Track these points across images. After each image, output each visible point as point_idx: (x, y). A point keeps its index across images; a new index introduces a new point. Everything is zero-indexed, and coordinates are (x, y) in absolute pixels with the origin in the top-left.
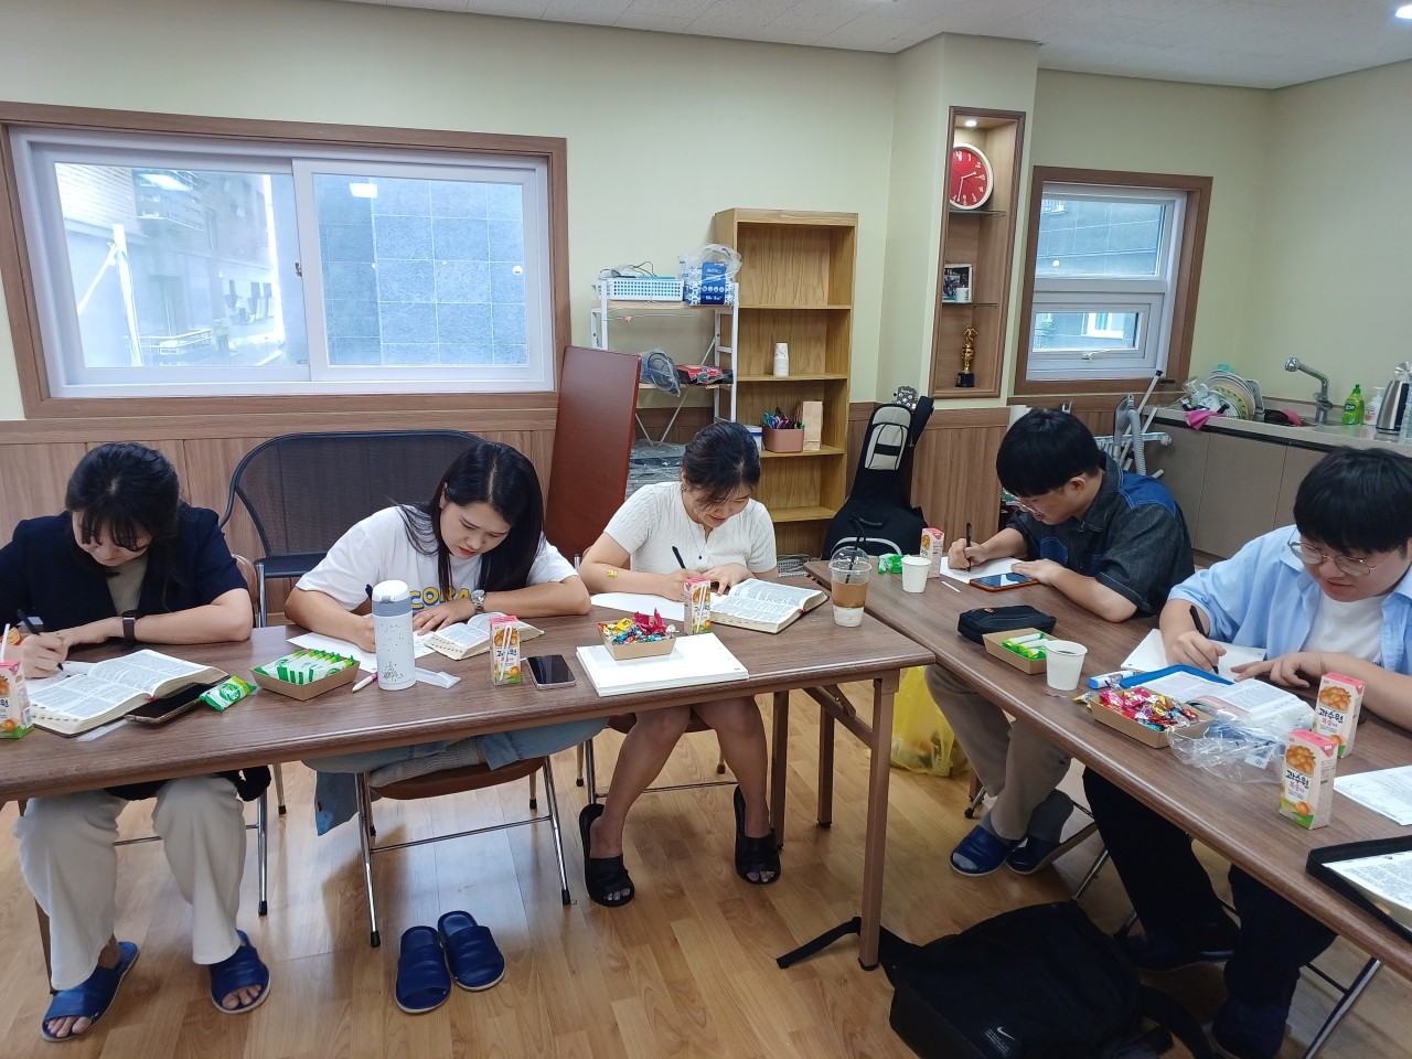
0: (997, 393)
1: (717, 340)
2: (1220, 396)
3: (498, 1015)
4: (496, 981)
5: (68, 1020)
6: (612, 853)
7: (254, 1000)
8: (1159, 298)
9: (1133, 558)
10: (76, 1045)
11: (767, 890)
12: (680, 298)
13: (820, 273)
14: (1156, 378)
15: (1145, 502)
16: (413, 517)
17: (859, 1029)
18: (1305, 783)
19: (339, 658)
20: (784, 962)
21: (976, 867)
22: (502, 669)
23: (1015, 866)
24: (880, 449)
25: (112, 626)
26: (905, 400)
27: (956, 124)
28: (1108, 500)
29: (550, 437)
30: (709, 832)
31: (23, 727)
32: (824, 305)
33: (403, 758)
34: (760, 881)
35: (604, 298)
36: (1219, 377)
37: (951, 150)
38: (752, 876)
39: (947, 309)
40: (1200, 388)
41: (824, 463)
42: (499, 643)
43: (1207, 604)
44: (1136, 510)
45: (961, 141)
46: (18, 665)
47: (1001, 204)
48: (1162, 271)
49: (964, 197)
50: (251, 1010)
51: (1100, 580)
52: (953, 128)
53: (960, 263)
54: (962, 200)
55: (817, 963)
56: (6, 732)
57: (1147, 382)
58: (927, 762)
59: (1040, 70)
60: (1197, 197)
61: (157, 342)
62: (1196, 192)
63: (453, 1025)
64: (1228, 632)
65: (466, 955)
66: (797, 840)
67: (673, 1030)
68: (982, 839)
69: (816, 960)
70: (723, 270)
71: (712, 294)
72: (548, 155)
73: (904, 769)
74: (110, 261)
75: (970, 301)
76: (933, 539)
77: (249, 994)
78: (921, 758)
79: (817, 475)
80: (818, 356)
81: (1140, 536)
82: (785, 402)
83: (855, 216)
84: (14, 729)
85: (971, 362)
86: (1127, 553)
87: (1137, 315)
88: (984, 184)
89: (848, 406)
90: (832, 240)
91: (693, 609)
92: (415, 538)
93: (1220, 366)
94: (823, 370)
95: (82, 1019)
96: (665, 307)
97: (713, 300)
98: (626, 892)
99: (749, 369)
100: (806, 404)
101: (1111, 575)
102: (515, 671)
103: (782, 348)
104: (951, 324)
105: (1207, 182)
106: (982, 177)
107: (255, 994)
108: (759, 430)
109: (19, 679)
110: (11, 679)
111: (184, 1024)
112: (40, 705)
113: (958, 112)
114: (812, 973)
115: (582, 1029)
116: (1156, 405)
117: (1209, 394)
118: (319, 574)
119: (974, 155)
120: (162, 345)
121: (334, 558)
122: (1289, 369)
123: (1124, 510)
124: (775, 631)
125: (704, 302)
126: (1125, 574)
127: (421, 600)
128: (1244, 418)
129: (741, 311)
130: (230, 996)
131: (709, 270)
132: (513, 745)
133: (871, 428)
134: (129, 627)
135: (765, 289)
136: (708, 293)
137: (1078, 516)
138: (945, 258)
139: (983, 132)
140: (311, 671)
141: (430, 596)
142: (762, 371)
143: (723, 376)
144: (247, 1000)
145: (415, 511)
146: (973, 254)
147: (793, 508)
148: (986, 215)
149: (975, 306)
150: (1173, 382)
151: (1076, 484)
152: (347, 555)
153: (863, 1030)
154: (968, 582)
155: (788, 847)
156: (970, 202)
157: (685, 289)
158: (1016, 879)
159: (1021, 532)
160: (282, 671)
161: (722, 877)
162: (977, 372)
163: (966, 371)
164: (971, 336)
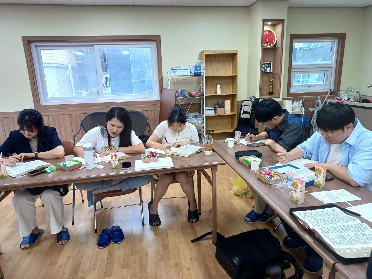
0: (279, 97)
1: (201, 85)
2: (348, 96)
3: (120, 249)
4: (121, 242)
5: (25, 245)
6: (155, 213)
7: (66, 243)
8: (331, 69)
9: (287, 137)
10: (26, 250)
11: (194, 224)
12: (189, 75)
13: (229, 66)
14: (330, 91)
15: (293, 123)
16: (103, 129)
17: (207, 258)
18: (296, 192)
19: (77, 161)
20: (193, 241)
21: (251, 221)
22: (113, 164)
23: (261, 221)
24: (244, 112)
25: (32, 154)
26: (252, 99)
27: (264, 24)
28: (284, 122)
29: (159, 112)
30: (184, 210)
31: (5, 175)
32: (231, 74)
33: (100, 188)
34: (193, 222)
35: (169, 76)
36: (348, 91)
37: (263, 31)
38: (191, 220)
39: (263, 74)
40: (343, 94)
41: (232, 117)
42: (112, 158)
43: (304, 149)
44: (290, 125)
45: (266, 28)
46: (3, 161)
47: (279, 45)
48: (332, 61)
49: (268, 43)
50: (65, 245)
51: (278, 143)
52: (263, 25)
53: (268, 62)
54: (268, 44)
55: (202, 242)
56: (1, 176)
57: (327, 92)
58: (246, 194)
59: (288, 7)
60: (341, 40)
61: (81, 93)
62: (341, 38)
63: (109, 251)
64: (310, 156)
65: (115, 235)
66: (205, 212)
67: (161, 256)
68: (253, 214)
69: (201, 241)
70: (200, 67)
71: (197, 73)
72: (156, 40)
73: (240, 196)
74: (68, 73)
75: (271, 72)
76: (237, 134)
77: (65, 242)
78: (244, 193)
79: (230, 120)
80: (230, 89)
81: (290, 132)
82: (220, 101)
83: (237, 50)
84: (3, 176)
85: (272, 88)
86: (286, 136)
87: (324, 74)
88: (274, 40)
89: (237, 101)
90: (232, 57)
91: (166, 151)
92: (103, 134)
93: (349, 87)
94: (231, 92)
95: (28, 245)
96: (185, 77)
97: (197, 75)
98: (158, 223)
99: (211, 92)
100: (226, 101)
101: (281, 142)
102: (117, 165)
103: (219, 86)
104: (266, 78)
105: (345, 35)
106: (274, 38)
107: (66, 241)
108: (213, 108)
109: (4, 164)
110: (2, 164)
111: (50, 247)
112: (10, 171)
113: (265, 21)
114: (200, 244)
115: (139, 254)
116: (330, 99)
117: (345, 95)
118: (80, 143)
119: (271, 32)
120: (83, 93)
121: (84, 139)
122: (368, 87)
123: (287, 124)
124: (187, 157)
125: (195, 75)
126: (284, 142)
127: (105, 149)
128: (356, 102)
129: (206, 77)
130: (60, 242)
131: (196, 67)
132: (128, 185)
133: (242, 107)
134: (36, 155)
135: (214, 71)
136: (196, 73)
137: (278, 126)
138: (263, 60)
139: (274, 25)
140: (69, 164)
141: (107, 148)
142: (214, 93)
143: (201, 95)
144: (64, 243)
145: (103, 127)
146: (272, 59)
147: (224, 129)
148: (275, 48)
149: (273, 73)
150: (335, 92)
151: (275, 119)
152: (87, 138)
153: (208, 258)
154: (246, 145)
155: (203, 214)
156: (270, 45)
157: (190, 72)
158: (261, 224)
159: (267, 132)
160: (63, 164)
161: (183, 221)
162: (274, 91)
163: (271, 91)
164: (272, 81)
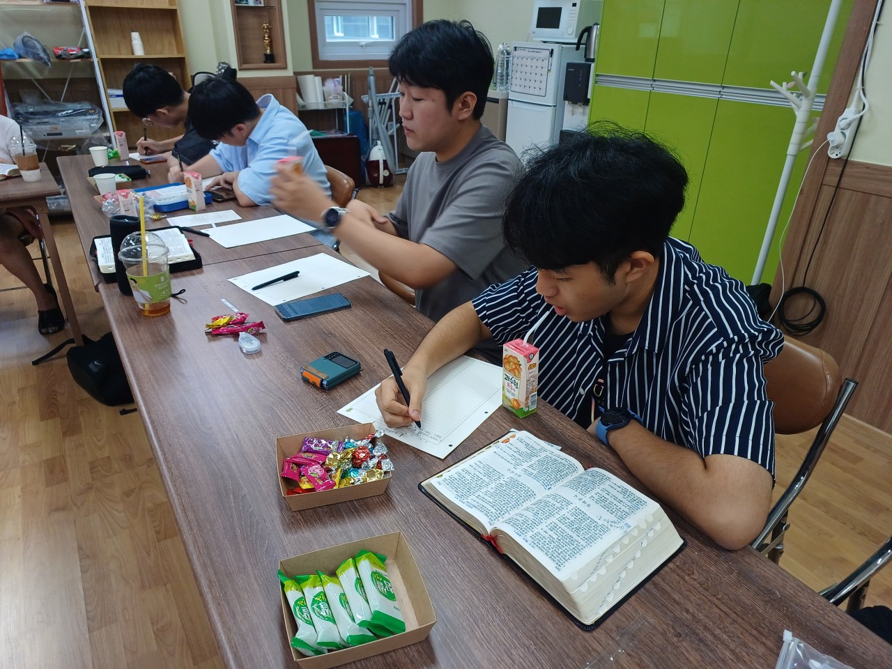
0: (284, 66)
8: (403, 7)
20: (36, 363)
26: (223, 70)
34: (48, 332)
38: (44, 330)
75: (262, 5)
80: (170, 43)
85: (271, 46)
87: (392, 17)
99: (120, 50)
103: (136, 35)
104: (251, 21)
142: (126, 52)
143: (82, 53)
162: (275, 52)
163: (268, 52)
164: (267, 29)
